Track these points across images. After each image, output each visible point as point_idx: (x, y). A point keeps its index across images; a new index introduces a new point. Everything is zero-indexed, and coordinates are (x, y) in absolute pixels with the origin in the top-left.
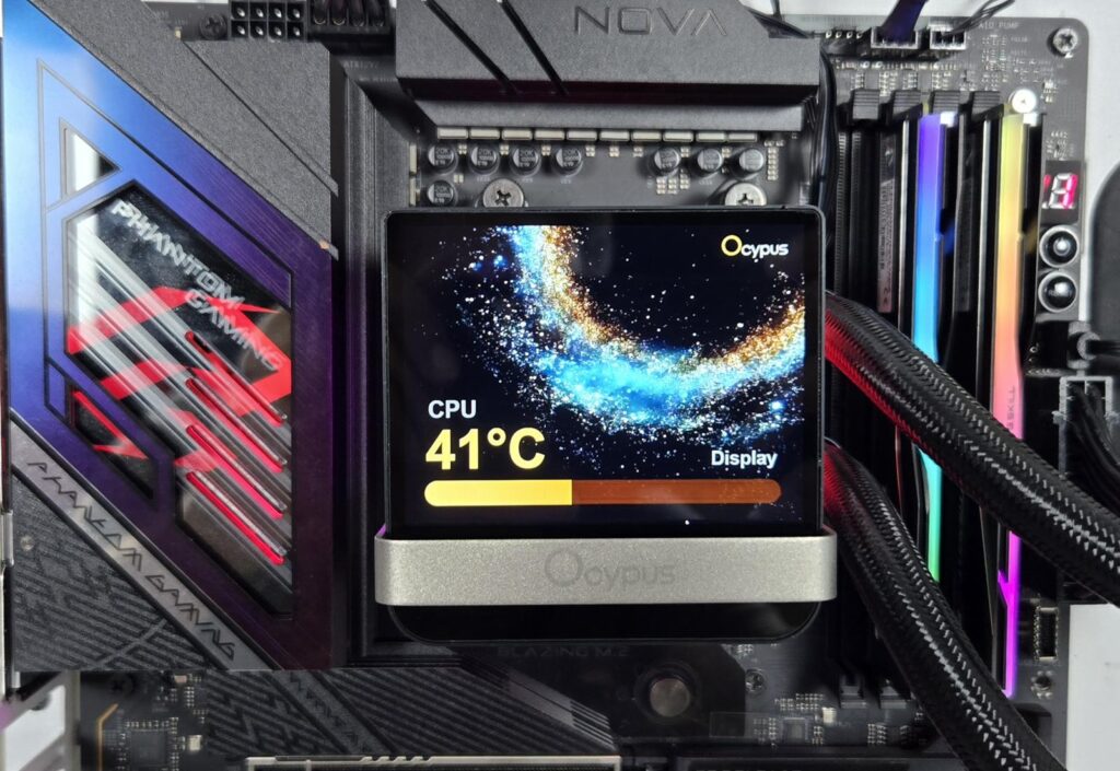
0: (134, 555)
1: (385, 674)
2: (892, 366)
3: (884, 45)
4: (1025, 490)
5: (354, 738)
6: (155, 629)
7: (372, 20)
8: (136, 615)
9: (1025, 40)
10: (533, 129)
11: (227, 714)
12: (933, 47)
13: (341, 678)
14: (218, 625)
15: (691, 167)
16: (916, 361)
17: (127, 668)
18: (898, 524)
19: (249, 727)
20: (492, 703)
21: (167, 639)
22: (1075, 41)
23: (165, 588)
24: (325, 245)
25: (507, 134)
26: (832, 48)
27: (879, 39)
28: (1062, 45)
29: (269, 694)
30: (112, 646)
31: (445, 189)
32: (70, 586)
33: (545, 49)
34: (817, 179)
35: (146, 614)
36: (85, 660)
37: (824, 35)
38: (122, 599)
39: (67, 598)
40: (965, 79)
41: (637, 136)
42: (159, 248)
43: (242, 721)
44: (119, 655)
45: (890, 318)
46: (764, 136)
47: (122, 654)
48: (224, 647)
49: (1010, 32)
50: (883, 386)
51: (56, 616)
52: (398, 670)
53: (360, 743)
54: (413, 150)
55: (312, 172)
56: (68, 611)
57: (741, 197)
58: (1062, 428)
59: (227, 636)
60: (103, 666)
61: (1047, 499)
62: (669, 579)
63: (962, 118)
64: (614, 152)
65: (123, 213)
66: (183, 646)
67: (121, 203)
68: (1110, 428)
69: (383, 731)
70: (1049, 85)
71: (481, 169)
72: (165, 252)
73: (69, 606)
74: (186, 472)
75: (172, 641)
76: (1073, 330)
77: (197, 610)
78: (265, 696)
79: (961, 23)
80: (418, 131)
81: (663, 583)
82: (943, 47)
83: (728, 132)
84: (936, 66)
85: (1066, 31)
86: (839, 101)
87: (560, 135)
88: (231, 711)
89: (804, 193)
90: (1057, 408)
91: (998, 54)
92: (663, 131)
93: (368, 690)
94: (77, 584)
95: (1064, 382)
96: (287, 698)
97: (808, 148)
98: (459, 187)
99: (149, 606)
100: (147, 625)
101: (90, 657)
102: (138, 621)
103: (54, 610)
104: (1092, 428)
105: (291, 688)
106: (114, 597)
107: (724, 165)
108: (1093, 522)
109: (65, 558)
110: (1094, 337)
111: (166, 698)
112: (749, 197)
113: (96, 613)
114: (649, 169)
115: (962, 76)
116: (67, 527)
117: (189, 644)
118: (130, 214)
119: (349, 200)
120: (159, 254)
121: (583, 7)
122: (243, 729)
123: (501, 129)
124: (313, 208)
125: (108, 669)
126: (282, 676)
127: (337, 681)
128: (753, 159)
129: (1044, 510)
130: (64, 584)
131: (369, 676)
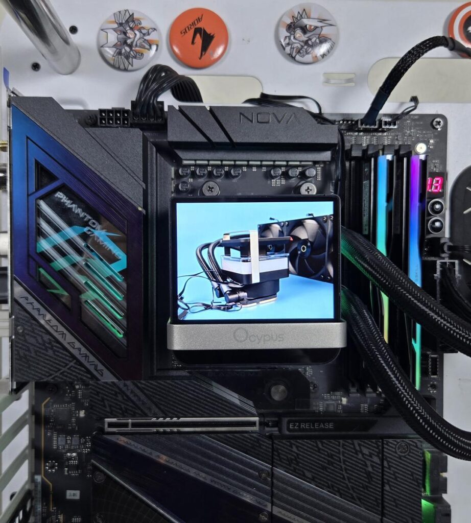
0: (63, 334)
1: (162, 383)
2: (367, 257)
3: (364, 126)
4: (419, 304)
5: (150, 409)
6: (72, 364)
7: (158, 117)
8: (63, 358)
9: (421, 123)
10: (222, 161)
11: (98, 400)
12: (383, 127)
13: (145, 385)
14: (97, 362)
15: (286, 175)
16: (377, 254)
17: (60, 380)
18: (370, 318)
19: (107, 405)
20: (207, 395)
21: (76, 368)
22: (442, 123)
23: (75, 347)
24: (140, 209)
25: (211, 162)
26: (343, 127)
27: (362, 124)
28: (436, 125)
29: (116, 392)
30: (54, 371)
31: (186, 185)
32: (37, 347)
33: (227, 130)
34: (337, 180)
35: (67, 358)
36: (43, 377)
37: (340, 121)
38: (58, 352)
39: (36, 352)
40: (397, 139)
41: (264, 163)
42: (73, 210)
43: (104, 403)
44: (56, 375)
45: (367, 237)
46: (315, 163)
47: (58, 374)
48: (99, 371)
49: (414, 120)
50: (364, 264)
51: (31, 359)
52: (168, 381)
53: (153, 412)
54: (173, 169)
55: (136, 180)
56: (36, 357)
57: (307, 188)
58: (438, 281)
59: (100, 367)
60: (50, 379)
61: (427, 307)
62: (282, 339)
63: (395, 157)
64: (254, 169)
65: (59, 196)
66: (82, 371)
67: (59, 193)
68: (457, 281)
69: (162, 407)
70: (432, 141)
71: (200, 177)
72: (76, 212)
73: (36, 355)
74: (84, 300)
75: (79, 369)
76: (442, 241)
77: (88, 356)
78: (113, 392)
79: (395, 117)
80: (174, 161)
81: (280, 341)
82: (387, 127)
83: (301, 161)
84: (385, 134)
85: (438, 120)
86: (346, 148)
87: (232, 163)
88: (100, 398)
89: (332, 186)
90: (436, 273)
91: (411, 129)
92: (274, 161)
93: (156, 390)
94: (41, 346)
95: (439, 262)
96: (123, 393)
97: (333, 167)
98: (191, 184)
99: (69, 355)
100: (68, 362)
101: (45, 375)
102: (64, 361)
103: (31, 357)
104: (450, 281)
105: (124, 389)
106: (54, 351)
107: (299, 174)
108: (444, 316)
109: (35, 335)
110: (451, 244)
111: (70, 395)
112: (310, 188)
113: (48, 358)
114: (268, 176)
115: (396, 138)
116: (36, 323)
117: (85, 370)
118: (62, 197)
119: (149, 191)
120: (74, 212)
121: (243, 113)
122: (105, 406)
123: (208, 161)
124: (136, 194)
125: (52, 380)
126: (121, 384)
127: (143, 386)
128: (311, 172)
129: (426, 312)
130: (35, 346)
131: (156, 384)
